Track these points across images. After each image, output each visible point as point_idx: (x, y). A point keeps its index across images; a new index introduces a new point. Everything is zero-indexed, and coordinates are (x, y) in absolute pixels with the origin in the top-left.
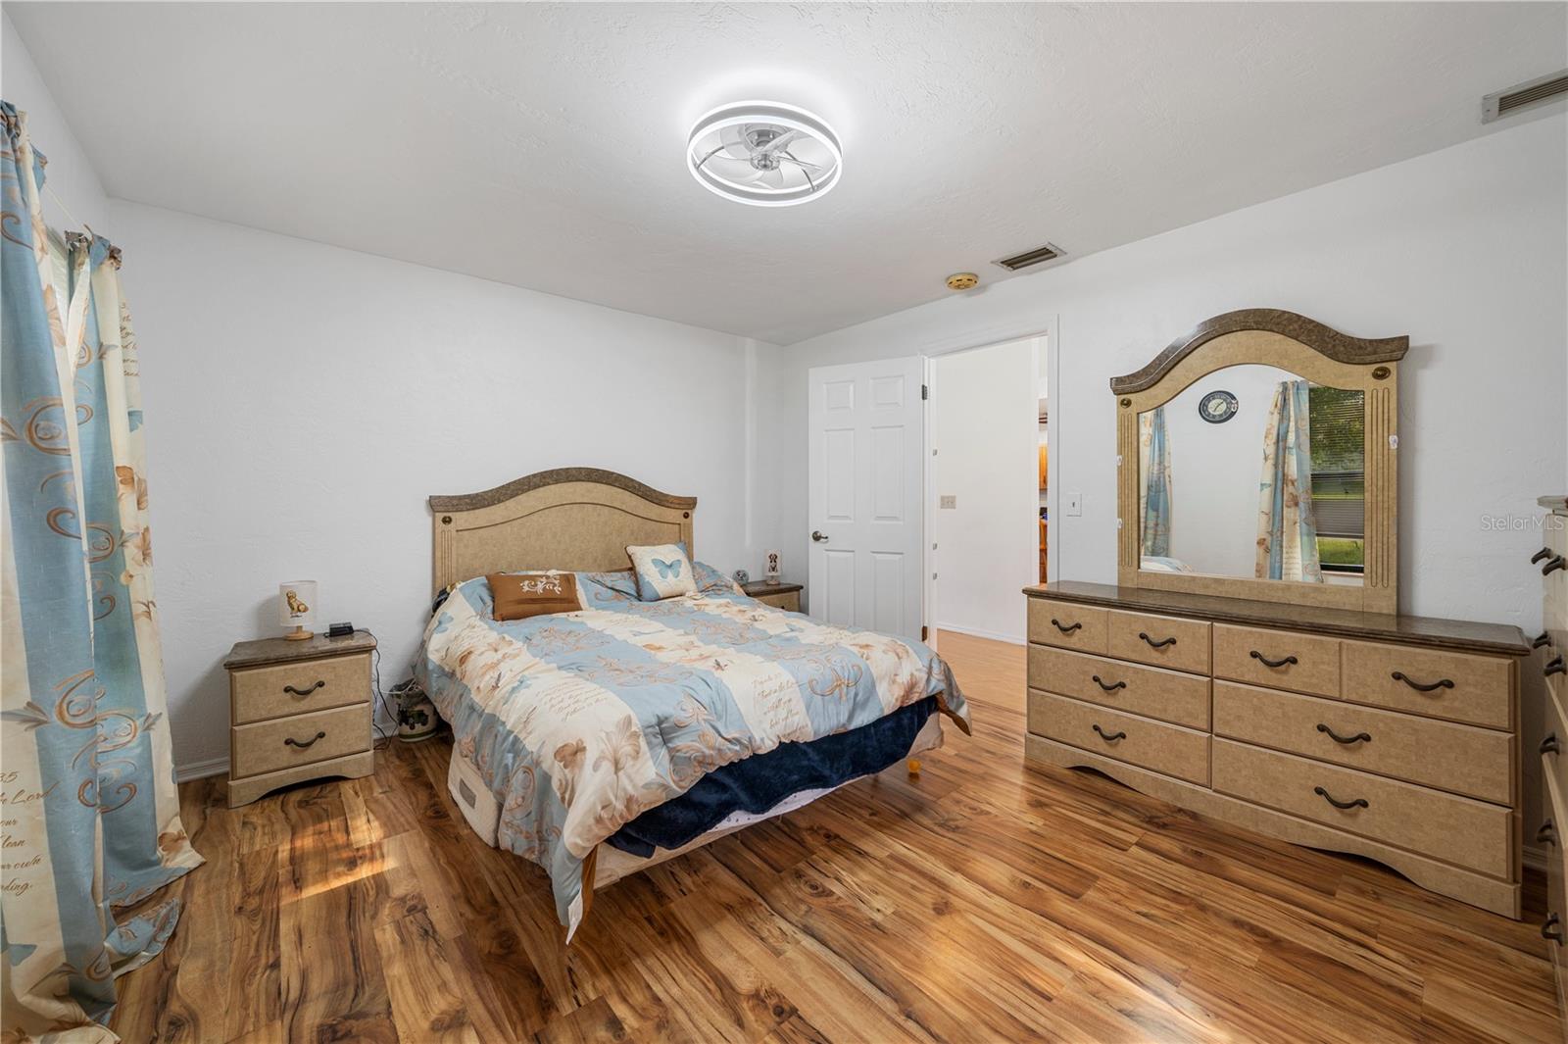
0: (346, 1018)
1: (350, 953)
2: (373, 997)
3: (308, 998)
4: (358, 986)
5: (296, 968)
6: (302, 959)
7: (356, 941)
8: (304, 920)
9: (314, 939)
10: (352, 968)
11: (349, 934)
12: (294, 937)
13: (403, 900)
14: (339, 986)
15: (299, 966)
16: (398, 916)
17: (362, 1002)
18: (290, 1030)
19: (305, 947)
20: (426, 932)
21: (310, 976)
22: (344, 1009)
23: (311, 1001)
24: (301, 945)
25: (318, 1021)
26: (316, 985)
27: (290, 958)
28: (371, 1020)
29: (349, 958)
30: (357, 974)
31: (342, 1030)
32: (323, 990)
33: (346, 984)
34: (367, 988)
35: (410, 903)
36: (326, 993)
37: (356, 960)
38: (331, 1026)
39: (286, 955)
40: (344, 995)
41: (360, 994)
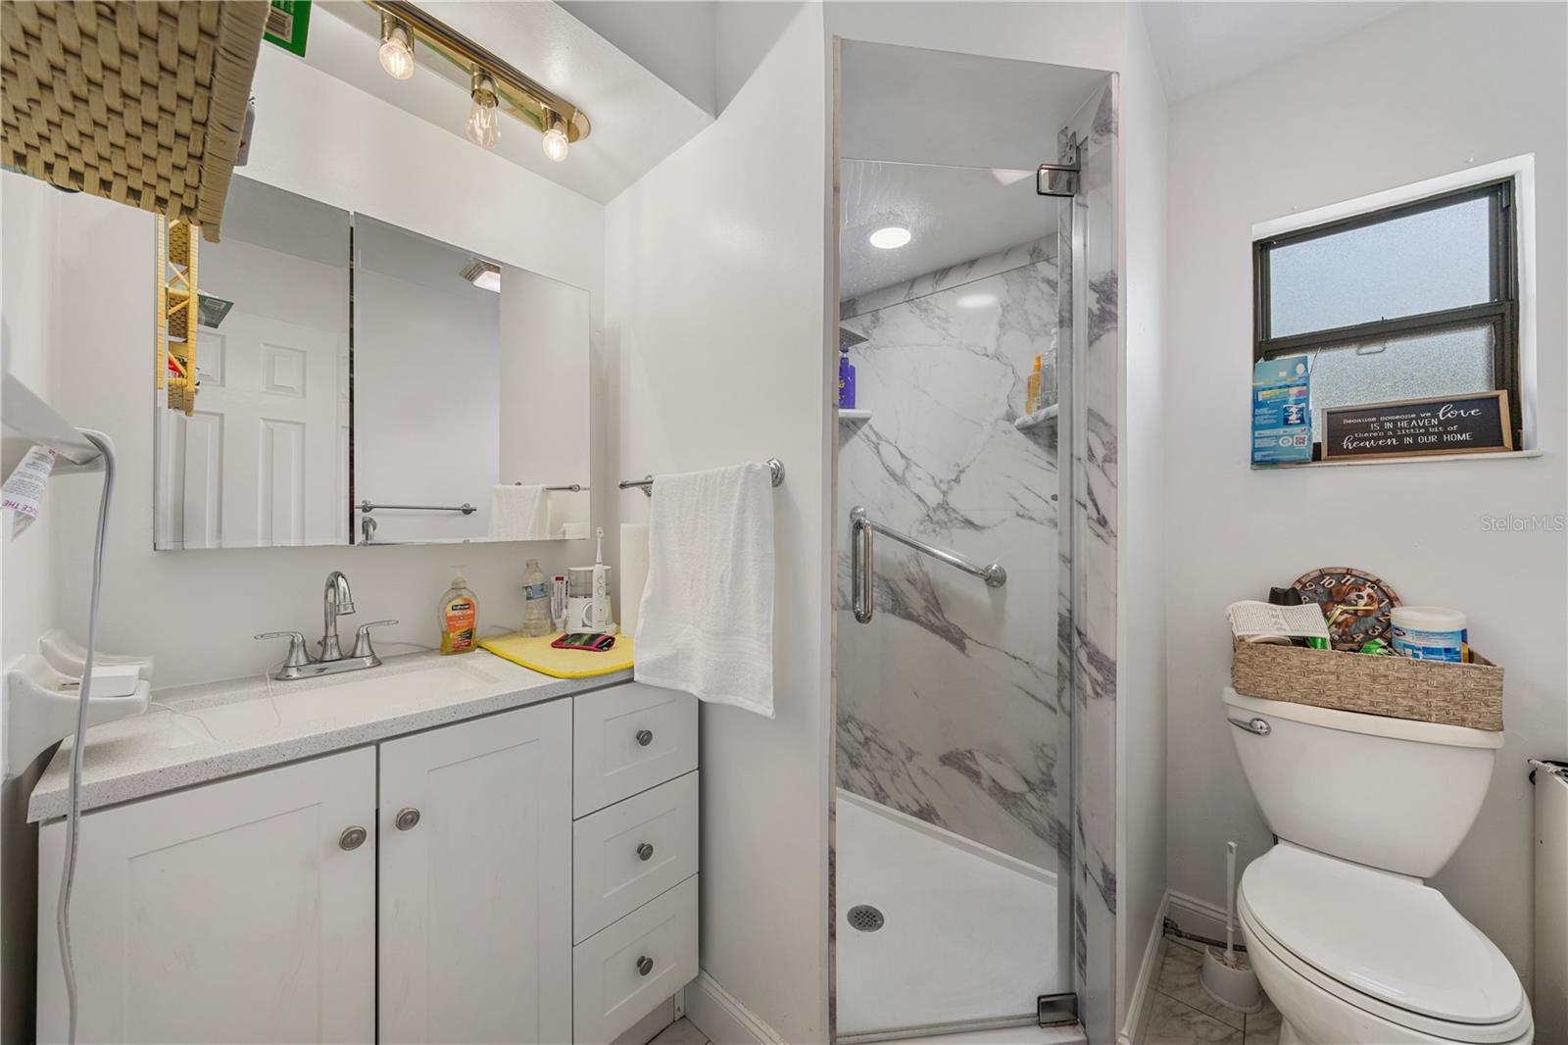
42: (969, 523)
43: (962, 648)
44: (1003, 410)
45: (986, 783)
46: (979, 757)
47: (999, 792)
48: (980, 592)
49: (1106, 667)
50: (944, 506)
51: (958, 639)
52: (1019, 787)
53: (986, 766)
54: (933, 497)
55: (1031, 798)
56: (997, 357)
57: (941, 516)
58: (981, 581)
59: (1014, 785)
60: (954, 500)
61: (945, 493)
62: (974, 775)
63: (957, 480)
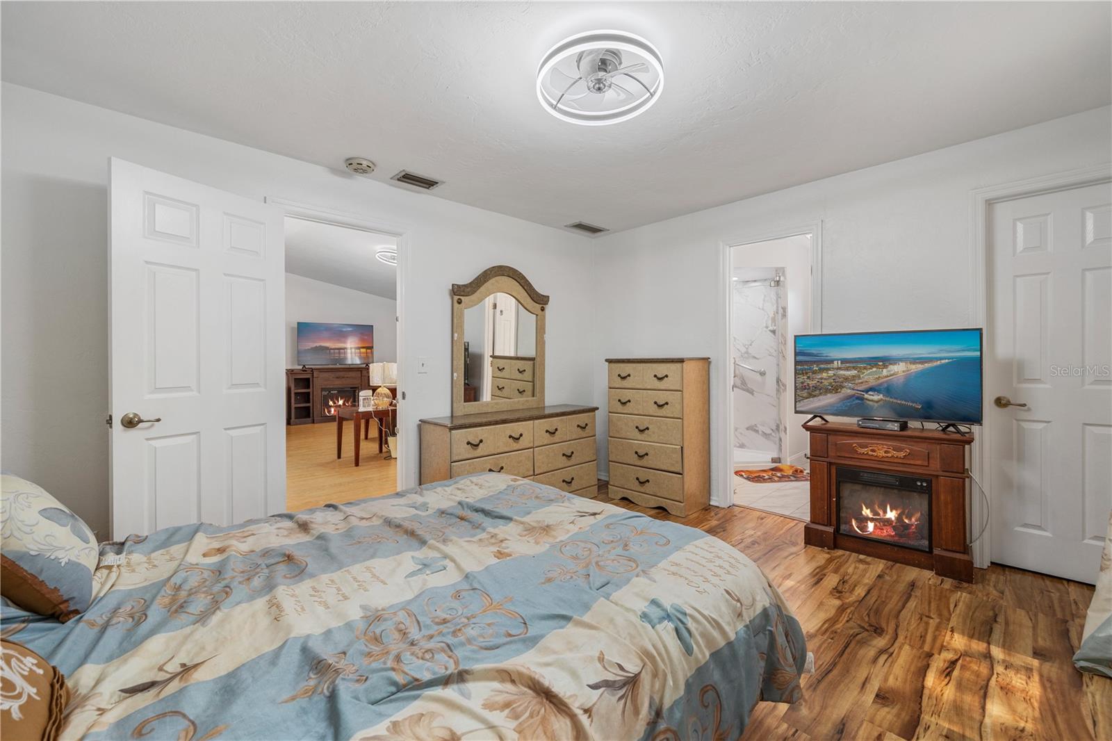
0: (867, 630)
1: (846, 652)
2: (851, 628)
3: (878, 650)
4: (854, 637)
5: (877, 668)
6: (870, 670)
7: (838, 654)
8: (856, 693)
9: (858, 676)
10: (850, 646)
11: (838, 661)
12: (868, 686)
13: (839, 598)
14: (863, 643)
15: (875, 667)
16: (847, 594)
17: (857, 630)
18: (893, 645)
19: (865, 675)
20: (843, 582)
21: (872, 658)
22: (865, 634)
23: (878, 648)
24: (867, 678)
25: (880, 639)
26: (872, 653)
27: (877, 676)
28: (859, 622)
29: (848, 650)
30: (851, 641)
31: (872, 629)
32: (870, 648)
33: (858, 642)
34: (851, 633)
35: (838, 595)
36: (870, 645)
37: (846, 647)
38: (875, 633)
39: (878, 679)
40: (862, 638)
41: (855, 634)
42: (755, 358)
43: (753, 394)
44: (765, 325)
45: (760, 432)
46: (758, 425)
47: (765, 434)
48: (758, 377)
49: (784, 385)
50: (747, 353)
51: (751, 392)
52: (770, 432)
53: (761, 428)
54: (743, 350)
55: (773, 434)
56: (763, 309)
57: (746, 355)
58: (758, 374)
59: (768, 431)
60: (750, 351)
61: (747, 349)
62: (757, 431)
63: (751, 345)
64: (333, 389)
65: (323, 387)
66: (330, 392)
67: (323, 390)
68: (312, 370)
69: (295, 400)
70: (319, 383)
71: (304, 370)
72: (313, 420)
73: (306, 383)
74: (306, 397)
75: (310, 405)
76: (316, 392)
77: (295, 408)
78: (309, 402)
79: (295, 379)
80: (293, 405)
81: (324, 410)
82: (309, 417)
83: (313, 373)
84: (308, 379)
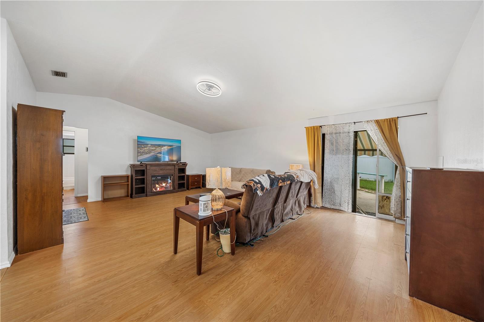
64: (159, 176)
65: (153, 175)
66: (156, 178)
67: (152, 177)
68: (146, 165)
69: (135, 183)
70: (150, 172)
71: (141, 165)
72: (147, 195)
73: (143, 172)
74: (142, 181)
75: (145, 186)
76: (148, 178)
77: (135, 188)
78: (144, 184)
79: (136, 170)
80: (134, 186)
81: (153, 189)
82: (144, 193)
83: (147, 167)
84: (144, 170)
